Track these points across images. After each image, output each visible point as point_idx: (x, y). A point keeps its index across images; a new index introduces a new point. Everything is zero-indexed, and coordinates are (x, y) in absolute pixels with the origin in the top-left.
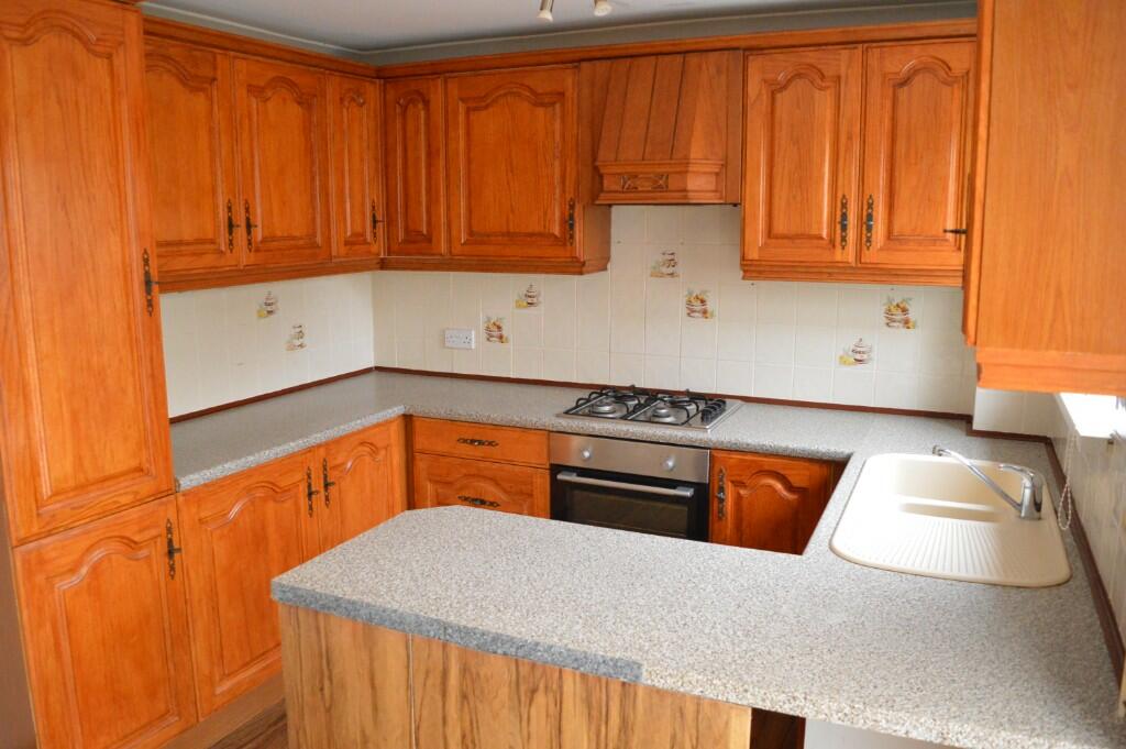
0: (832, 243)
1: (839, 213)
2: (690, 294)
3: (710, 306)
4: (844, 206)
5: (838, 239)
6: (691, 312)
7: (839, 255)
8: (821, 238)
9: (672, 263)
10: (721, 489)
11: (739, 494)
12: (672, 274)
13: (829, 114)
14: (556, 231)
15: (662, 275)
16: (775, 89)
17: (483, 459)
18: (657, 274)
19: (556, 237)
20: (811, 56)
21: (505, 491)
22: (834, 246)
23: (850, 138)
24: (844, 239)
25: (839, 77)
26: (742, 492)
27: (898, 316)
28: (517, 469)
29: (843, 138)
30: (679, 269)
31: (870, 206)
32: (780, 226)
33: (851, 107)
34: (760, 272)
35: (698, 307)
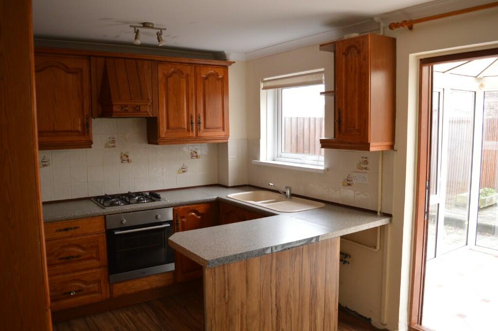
0: (188, 130)
1: (190, 120)
2: (122, 153)
3: (130, 158)
4: (192, 118)
5: (190, 129)
6: (122, 161)
7: (191, 134)
8: (185, 129)
9: (113, 142)
10: (177, 221)
11: (182, 221)
12: (114, 146)
13: (185, 86)
14: (80, 129)
15: (110, 147)
16: (167, 77)
17: (71, 237)
18: (107, 146)
19: (79, 131)
20: (179, 67)
21: (83, 248)
22: (189, 131)
23: (192, 95)
24: (192, 129)
25: (188, 75)
26: (184, 220)
27: (194, 155)
28: (89, 236)
29: (190, 95)
30: (116, 144)
31: (199, 118)
32: (172, 124)
33: (192, 85)
34: (164, 142)
35: (125, 159)
